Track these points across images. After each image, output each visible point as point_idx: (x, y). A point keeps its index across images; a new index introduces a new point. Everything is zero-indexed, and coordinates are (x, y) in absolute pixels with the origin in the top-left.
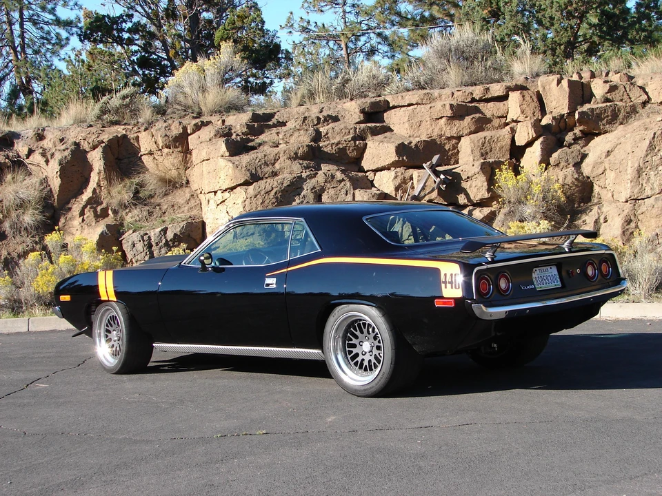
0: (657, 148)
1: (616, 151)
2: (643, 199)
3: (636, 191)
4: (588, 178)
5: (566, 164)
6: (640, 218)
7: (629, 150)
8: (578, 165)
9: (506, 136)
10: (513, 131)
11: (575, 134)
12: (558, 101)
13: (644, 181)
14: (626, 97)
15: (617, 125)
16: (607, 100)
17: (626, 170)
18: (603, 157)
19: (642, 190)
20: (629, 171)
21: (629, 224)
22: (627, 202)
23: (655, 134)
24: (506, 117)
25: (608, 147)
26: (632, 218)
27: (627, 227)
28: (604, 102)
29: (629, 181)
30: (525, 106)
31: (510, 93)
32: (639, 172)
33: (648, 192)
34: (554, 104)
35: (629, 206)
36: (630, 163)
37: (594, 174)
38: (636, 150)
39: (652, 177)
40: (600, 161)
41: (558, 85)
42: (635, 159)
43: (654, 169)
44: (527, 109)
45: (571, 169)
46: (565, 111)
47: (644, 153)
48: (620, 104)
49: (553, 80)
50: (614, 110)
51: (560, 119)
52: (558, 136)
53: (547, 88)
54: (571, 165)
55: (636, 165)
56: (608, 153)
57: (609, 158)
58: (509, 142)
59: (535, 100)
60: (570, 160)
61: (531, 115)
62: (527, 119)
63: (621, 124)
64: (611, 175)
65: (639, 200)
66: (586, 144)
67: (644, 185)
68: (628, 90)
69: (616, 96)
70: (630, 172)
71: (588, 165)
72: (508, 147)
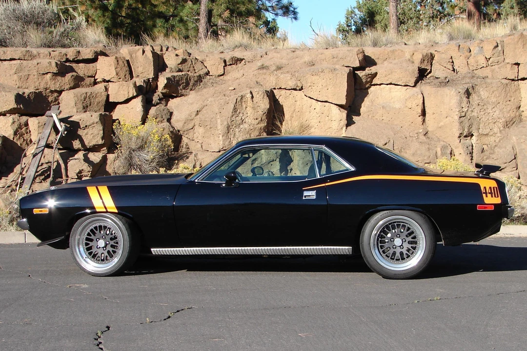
0: (238, 111)
1: (204, 111)
3: (227, 143)
4: (179, 131)
5: (162, 119)
7: (217, 111)
8: (169, 120)
9: (103, 93)
10: (106, 89)
11: (159, 95)
12: (144, 70)
13: (232, 136)
14: (192, 69)
15: (188, 90)
16: (180, 71)
17: (216, 127)
18: (193, 116)
19: (231, 143)
20: (219, 127)
22: (219, 152)
23: (237, 99)
24: (94, 77)
25: (196, 107)
28: (178, 72)
29: (221, 136)
30: (119, 69)
31: (99, 57)
32: (228, 128)
34: (140, 69)
36: (219, 121)
37: (185, 128)
38: (223, 111)
39: (237, 134)
40: (190, 118)
41: (143, 54)
42: (224, 118)
43: (238, 127)
44: (121, 72)
45: (166, 124)
46: (151, 76)
47: (231, 114)
48: (189, 73)
49: (139, 49)
50: (187, 79)
51: (147, 82)
53: (134, 55)
54: (165, 120)
55: (225, 123)
56: (198, 113)
57: (198, 116)
58: (105, 99)
59: (126, 65)
60: (164, 117)
61: (123, 77)
62: (120, 80)
63: (191, 90)
64: (199, 131)
66: (166, 105)
67: (232, 139)
68: (194, 63)
69: (185, 67)
70: (221, 128)
71: (178, 121)
72: (104, 103)
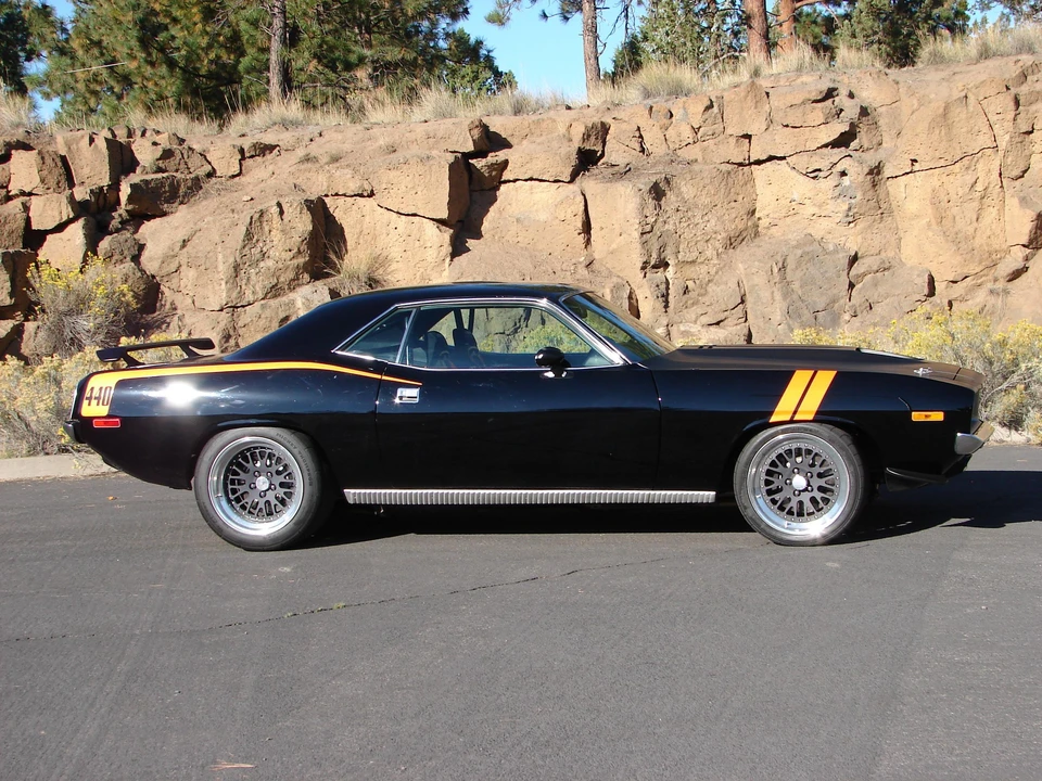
0: (256, 237)
1: (195, 240)
2: (243, 306)
3: (234, 295)
4: (153, 277)
5: (121, 257)
6: (241, 331)
7: (217, 239)
8: (136, 259)
9: (18, 216)
10: (26, 208)
11: (120, 215)
12: (93, 171)
13: (244, 282)
14: (182, 166)
15: (176, 204)
16: (160, 170)
17: (216, 267)
18: (177, 249)
19: (241, 294)
20: (221, 267)
21: (227, 341)
22: (221, 310)
23: (252, 218)
24: (7, 187)
25: (181, 235)
26: (232, 333)
27: (225, 345)
28: (156, 172)
29: (223, 283)
30: (45, 173)
31: (13, 152)
32: (237, 268)
33: (249, 297)
34: (86, 171)
35: (225, 316)
36: (220, 256)
37: (164, 272)
38: (227, 240)
39: (253, 277)
40: (172, 253)
41: (90, 145)
42: (229, 251)
43: (254, 266)
44: (49, 177)
45: (129, 265)
46: (106, 182)
47: (241, 244)
48: (178, 175)
49: (83, 137)
50: (172, 185)
51: (98, 193)
52: (99, 217)
53: (74, 147)
54: (128, 259)
55: (232, 260)
56: (185, 243)
57: (185, 249)
58: (23, 225)
59: (60, 164)
60: (126, 252)
61: (55, 186)
62: (49, 191)
63: (182, 203)
64: (189, 275)
65: (238, 307)
66: (136, 231)
67: (243, 287)
68: (186, 157)
69: (171, 164)
70: (223, 268)
71: (151, 259)
72: (21, 231)
